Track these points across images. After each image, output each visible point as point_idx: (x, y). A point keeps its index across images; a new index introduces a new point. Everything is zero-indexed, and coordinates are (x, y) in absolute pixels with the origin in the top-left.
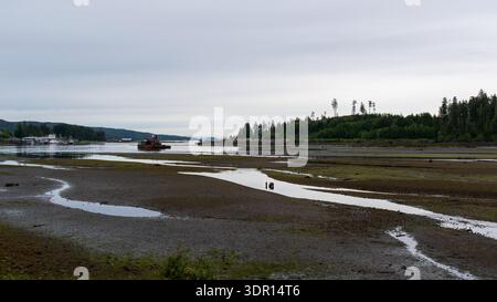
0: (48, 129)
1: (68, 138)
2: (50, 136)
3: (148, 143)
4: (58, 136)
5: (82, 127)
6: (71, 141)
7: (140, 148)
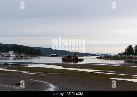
0: (8, 48)
1: (20, 54)
2: (10, 52)
3: (69, 57)
4: (14, 52)
5: (27, 47)
6: (23, 55)
7: (63, 60)
